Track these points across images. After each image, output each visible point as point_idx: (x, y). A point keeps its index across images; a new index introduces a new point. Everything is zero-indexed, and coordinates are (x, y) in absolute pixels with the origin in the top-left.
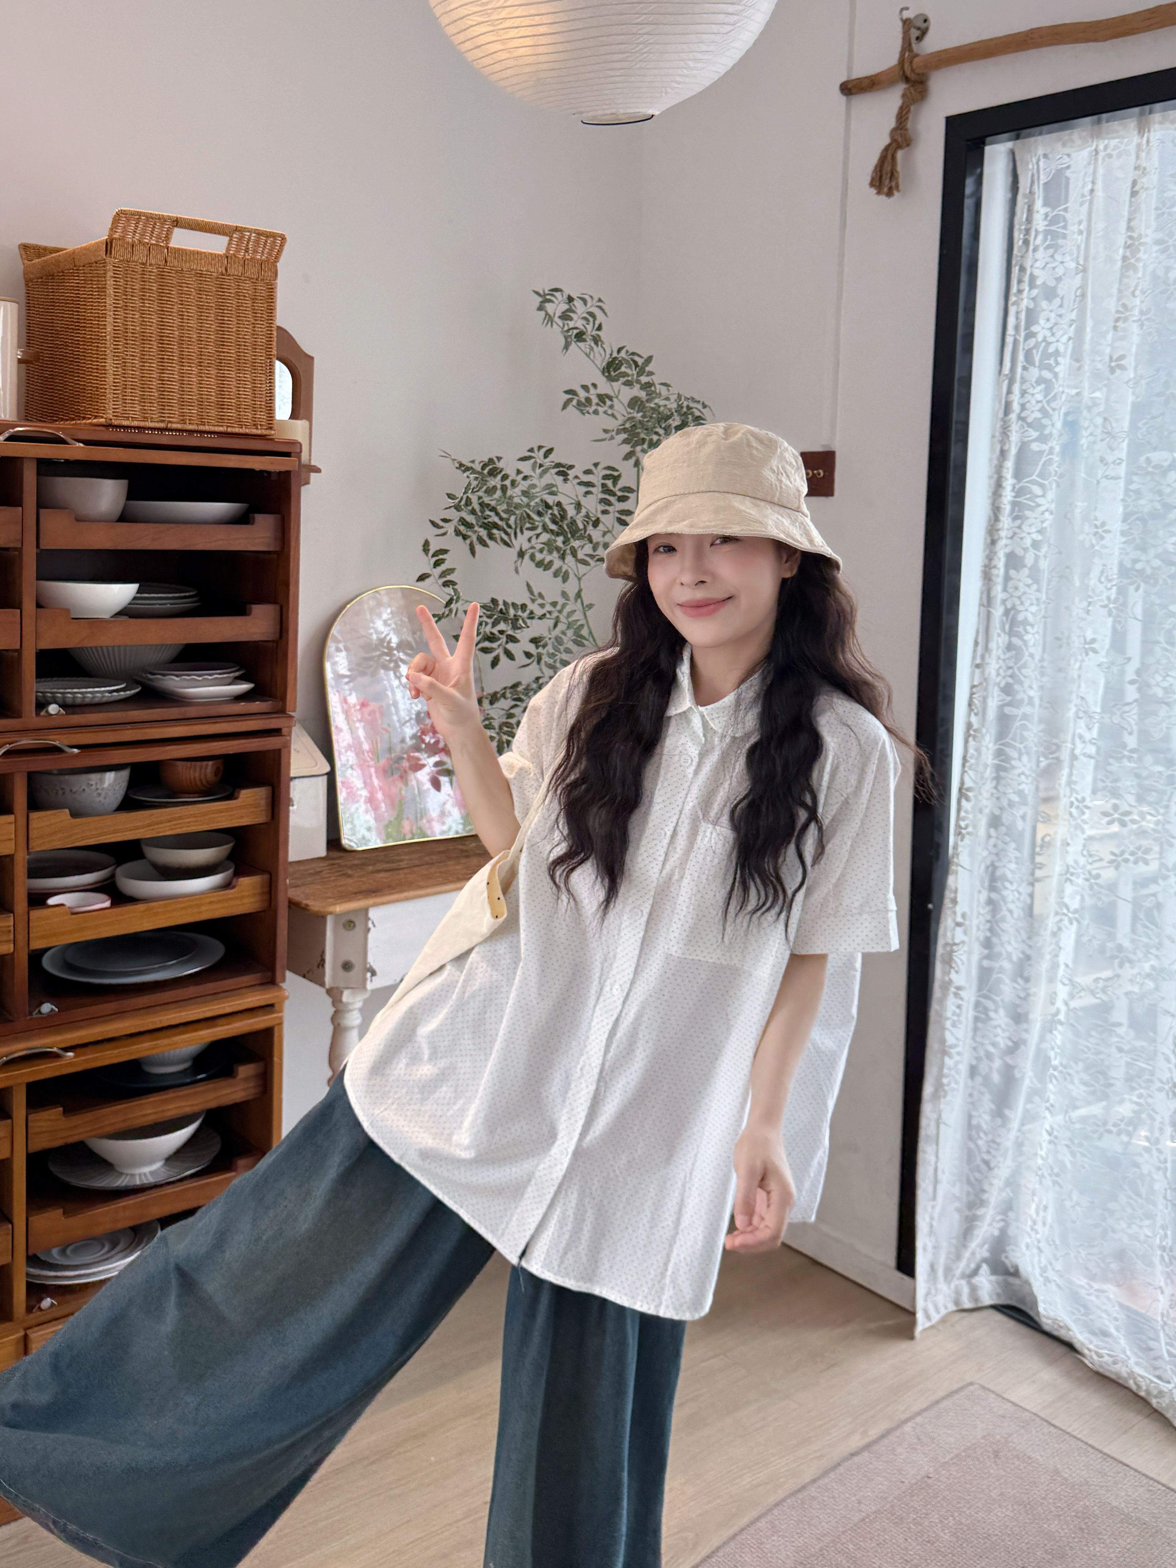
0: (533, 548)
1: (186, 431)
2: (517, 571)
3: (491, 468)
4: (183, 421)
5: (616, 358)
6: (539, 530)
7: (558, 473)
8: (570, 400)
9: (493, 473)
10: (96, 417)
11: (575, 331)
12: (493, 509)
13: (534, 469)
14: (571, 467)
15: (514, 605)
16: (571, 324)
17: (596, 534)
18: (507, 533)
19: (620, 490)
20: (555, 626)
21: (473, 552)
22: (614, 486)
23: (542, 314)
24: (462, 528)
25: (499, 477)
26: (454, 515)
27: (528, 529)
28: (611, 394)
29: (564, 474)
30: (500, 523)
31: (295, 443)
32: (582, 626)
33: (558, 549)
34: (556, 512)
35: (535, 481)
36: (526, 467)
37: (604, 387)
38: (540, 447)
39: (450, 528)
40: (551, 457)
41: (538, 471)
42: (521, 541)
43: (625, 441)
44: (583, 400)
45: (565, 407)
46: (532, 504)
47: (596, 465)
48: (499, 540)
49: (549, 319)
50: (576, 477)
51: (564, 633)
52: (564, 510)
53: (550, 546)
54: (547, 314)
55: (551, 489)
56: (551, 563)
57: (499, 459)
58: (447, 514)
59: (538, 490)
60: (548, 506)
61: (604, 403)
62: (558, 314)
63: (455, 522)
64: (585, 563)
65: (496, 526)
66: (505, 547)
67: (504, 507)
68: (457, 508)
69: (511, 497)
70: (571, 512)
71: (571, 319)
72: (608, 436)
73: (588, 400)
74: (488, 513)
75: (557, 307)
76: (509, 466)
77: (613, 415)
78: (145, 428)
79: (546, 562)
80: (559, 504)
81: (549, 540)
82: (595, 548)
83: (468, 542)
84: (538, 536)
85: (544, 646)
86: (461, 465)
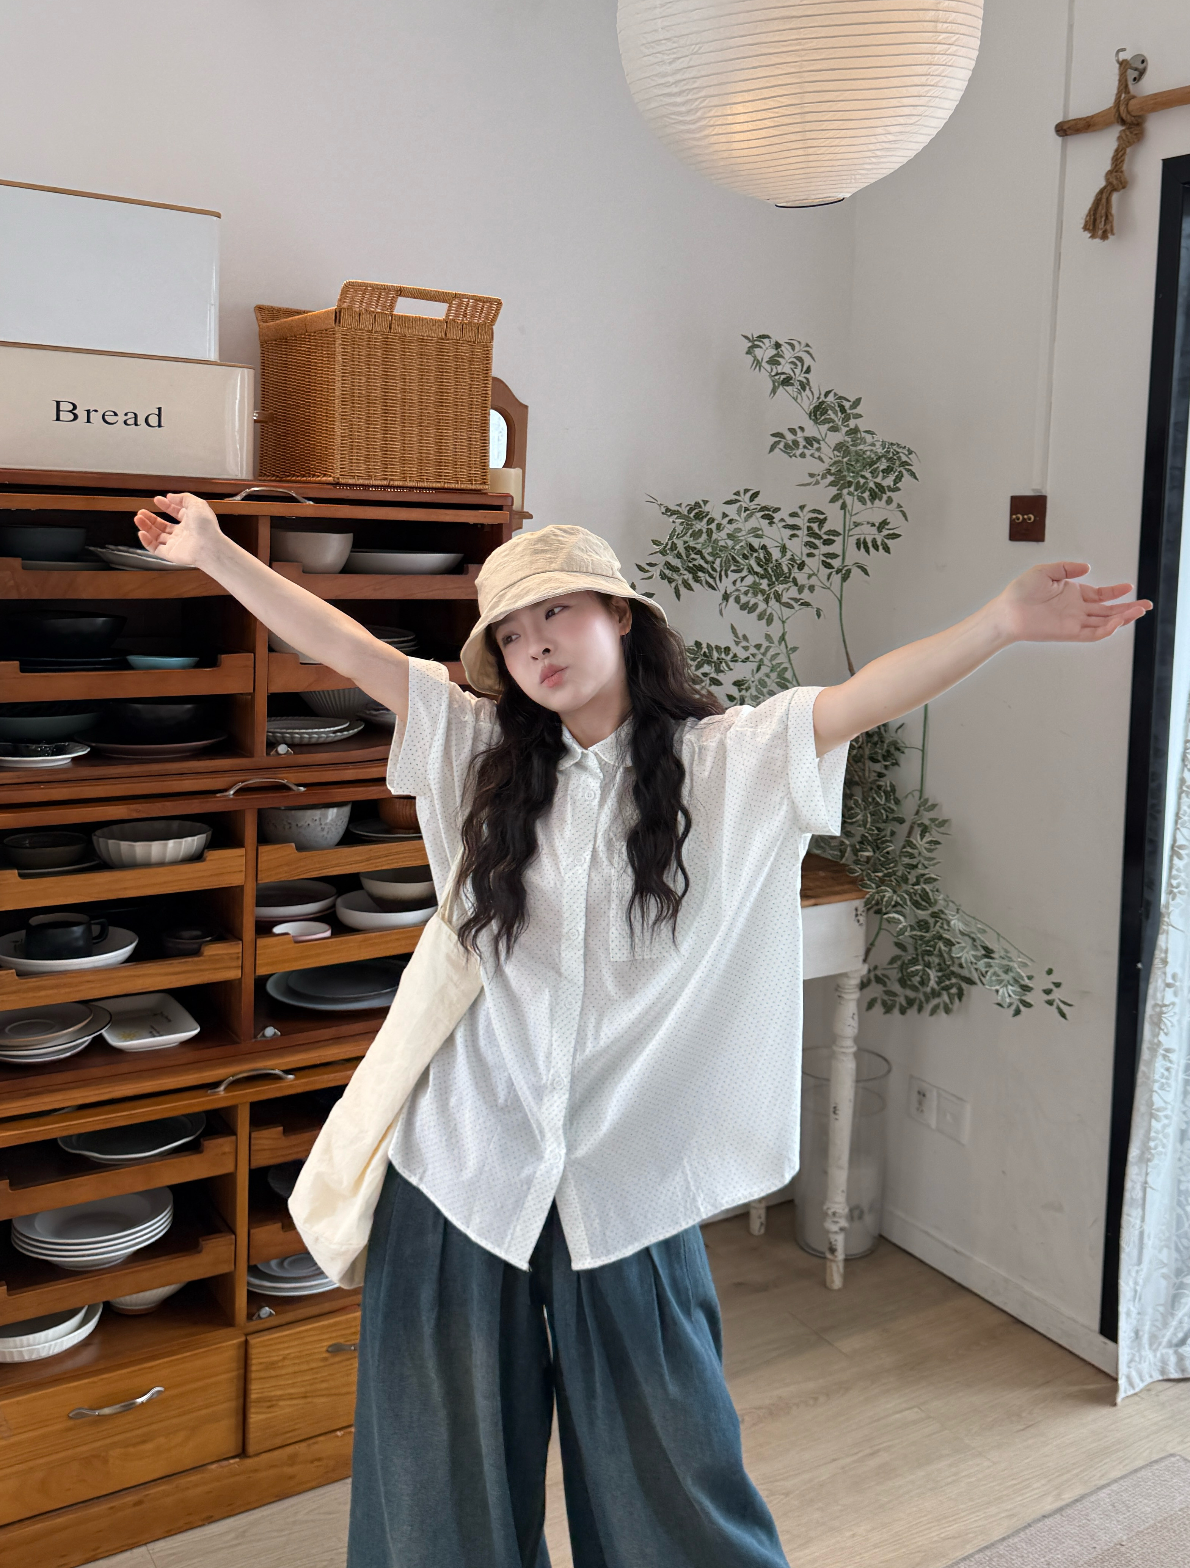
0: (737, 590)
1: (407, 487)
2: (721, 614)
3: (698, 512)
4: (404, 479)
5: (823, 402)
6: (745, 573)
7: (762, 517)
8: (776, 443)
9: (699, 517)
10: (325, 475)
11: (783, 377)
12: (699, 553)
13: (739, 514)
14: (777, 510)
15: (718, 648)
16: (780, 369)
17: (801, 577)
18: (711, 576)
19: (825, 533)
20: (758, 669)
21: (678, 595)
22: (820, 530)
23: (750, 358)
24: (667, 572)
25: (705, 520)
26: (659, 559)
27: (733, 571)
28: (819, 437)
29: (770, 518)
30: (705, 565)
31: (508, 496)
32: (786, 669)
33: (763, 592)
34: (762, 556)
35: (740, 525)
36: (732, 510)
37: (812, 430)
38: (746, 491)
39: (656, 572)
40: (757, 501)
41: (744, 515)
42: (726, 584)
43: (832, 484)
44: (790, 443)
45: (772, 449)
46: (737, 547)
47: (802, 508)
48: (704, 582)
49: (758, 363)
50: (782, 520)
51: (768, 676)
52: (768, 553)
53: (755, 589)
54: (755, 357)
55: (756, 532)
56: (755, 606)
57: (705, 502)
58: (652, 559)
59: (743, 533)
60: (752, 548)
61: (812, 446)
62: (766, 359)
63: (661, 567)
64: (789, 606)
65: (701, 569)
66: (710, 590)
67: (710, 550)
68: (663, 553)
69: (716, 541)
70: (776, 554)
71: (779, 364)
72: (813, 480)
73: (796, 443)
74: (693, 556)
75: (765, 352)
76: (715, 509)
77: (820, 458)
78: (369, 486)
79: (750, 605)
80: (764, 547)
81: (754, 583)
82: (800, 591)
83: (673, 585)
84: (742, 579)
85: (747, 690)
86: (668, 510)
